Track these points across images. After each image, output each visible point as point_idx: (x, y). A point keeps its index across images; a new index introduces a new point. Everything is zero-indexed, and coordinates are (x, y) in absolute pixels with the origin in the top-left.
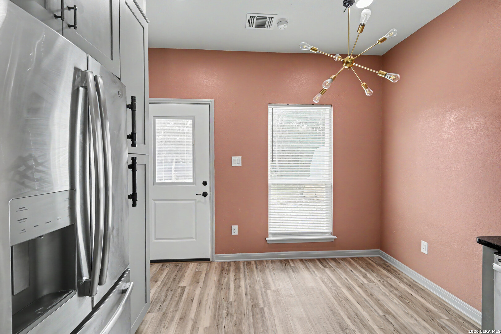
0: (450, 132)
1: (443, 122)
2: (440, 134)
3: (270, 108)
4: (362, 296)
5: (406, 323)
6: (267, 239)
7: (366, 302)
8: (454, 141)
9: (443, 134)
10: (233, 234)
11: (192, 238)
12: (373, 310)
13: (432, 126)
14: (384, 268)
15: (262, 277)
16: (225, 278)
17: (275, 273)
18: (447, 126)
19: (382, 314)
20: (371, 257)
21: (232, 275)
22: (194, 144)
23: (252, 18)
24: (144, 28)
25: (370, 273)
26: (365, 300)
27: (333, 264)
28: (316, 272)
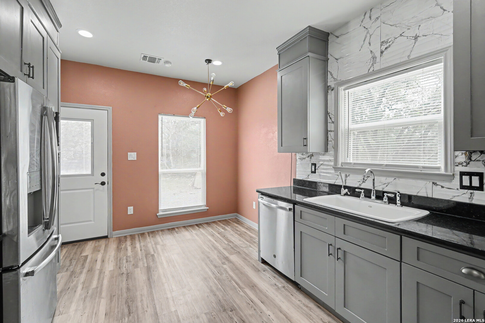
3: (160, 117)
4: (219, 238)
5: (238, 244)
6: (158, 214)
7: (220, 240)
10: (129, 213)
11: (91, 221)
12: (222, 242)
14: (236, 223)
15: (153, 240)
16: (122, 245)
17: (163, 236)
19: (226, 242)
20: (231, 219)
21: (129, 243)
22: (92, 142)
23: (145, 57)
24: (58, 59)
25: (227, 226)
26: (220, 239)
27: (205, 226)
28: (193, 231)
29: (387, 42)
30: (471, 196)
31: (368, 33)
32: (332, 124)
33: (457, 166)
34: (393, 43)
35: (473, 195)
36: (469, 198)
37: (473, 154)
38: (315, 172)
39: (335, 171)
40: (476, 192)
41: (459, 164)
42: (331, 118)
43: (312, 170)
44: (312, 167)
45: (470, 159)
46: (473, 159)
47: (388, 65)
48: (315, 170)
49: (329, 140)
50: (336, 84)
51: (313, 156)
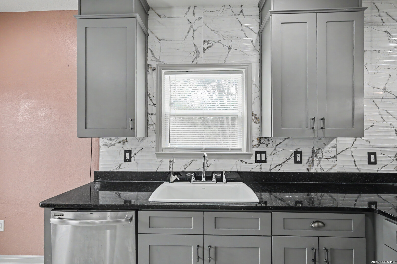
0: (25, 117)
1: (19, 108)
2: (15, 118)
8: (28, 125)
9: (18, 117)
13: (8, 109)
18: (22, 111)
29: (208, 43)
30: (261, 167)
31: (192, 26)
32: (153, 107)
33: (254, 147)
34: (213, 45)
35: (262, 166)
36: (260, 168)
37: (261, 139)
38: (130, 160)
39: (157, 157)
40: (263, 164)
41: (255, 146)
42: (151, 100)
43: (126, 159)
44: (126, 155)
45: (260, 142)
46: (261, 142)
47: (209, 63)
48: (130, 157)
49: (150, 123)
50: (158, 64)
51: (127, 141)
